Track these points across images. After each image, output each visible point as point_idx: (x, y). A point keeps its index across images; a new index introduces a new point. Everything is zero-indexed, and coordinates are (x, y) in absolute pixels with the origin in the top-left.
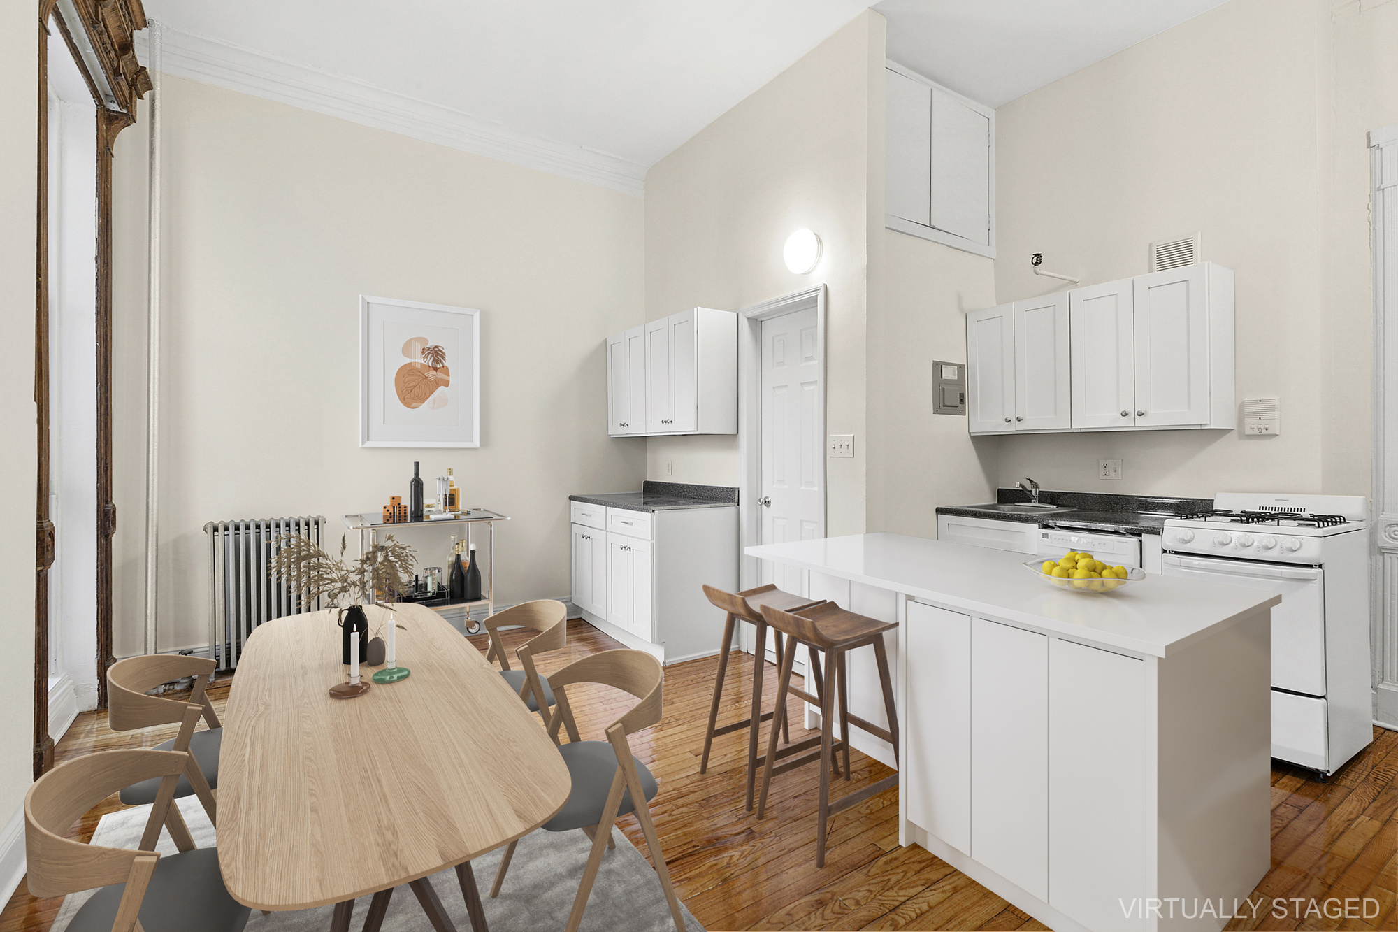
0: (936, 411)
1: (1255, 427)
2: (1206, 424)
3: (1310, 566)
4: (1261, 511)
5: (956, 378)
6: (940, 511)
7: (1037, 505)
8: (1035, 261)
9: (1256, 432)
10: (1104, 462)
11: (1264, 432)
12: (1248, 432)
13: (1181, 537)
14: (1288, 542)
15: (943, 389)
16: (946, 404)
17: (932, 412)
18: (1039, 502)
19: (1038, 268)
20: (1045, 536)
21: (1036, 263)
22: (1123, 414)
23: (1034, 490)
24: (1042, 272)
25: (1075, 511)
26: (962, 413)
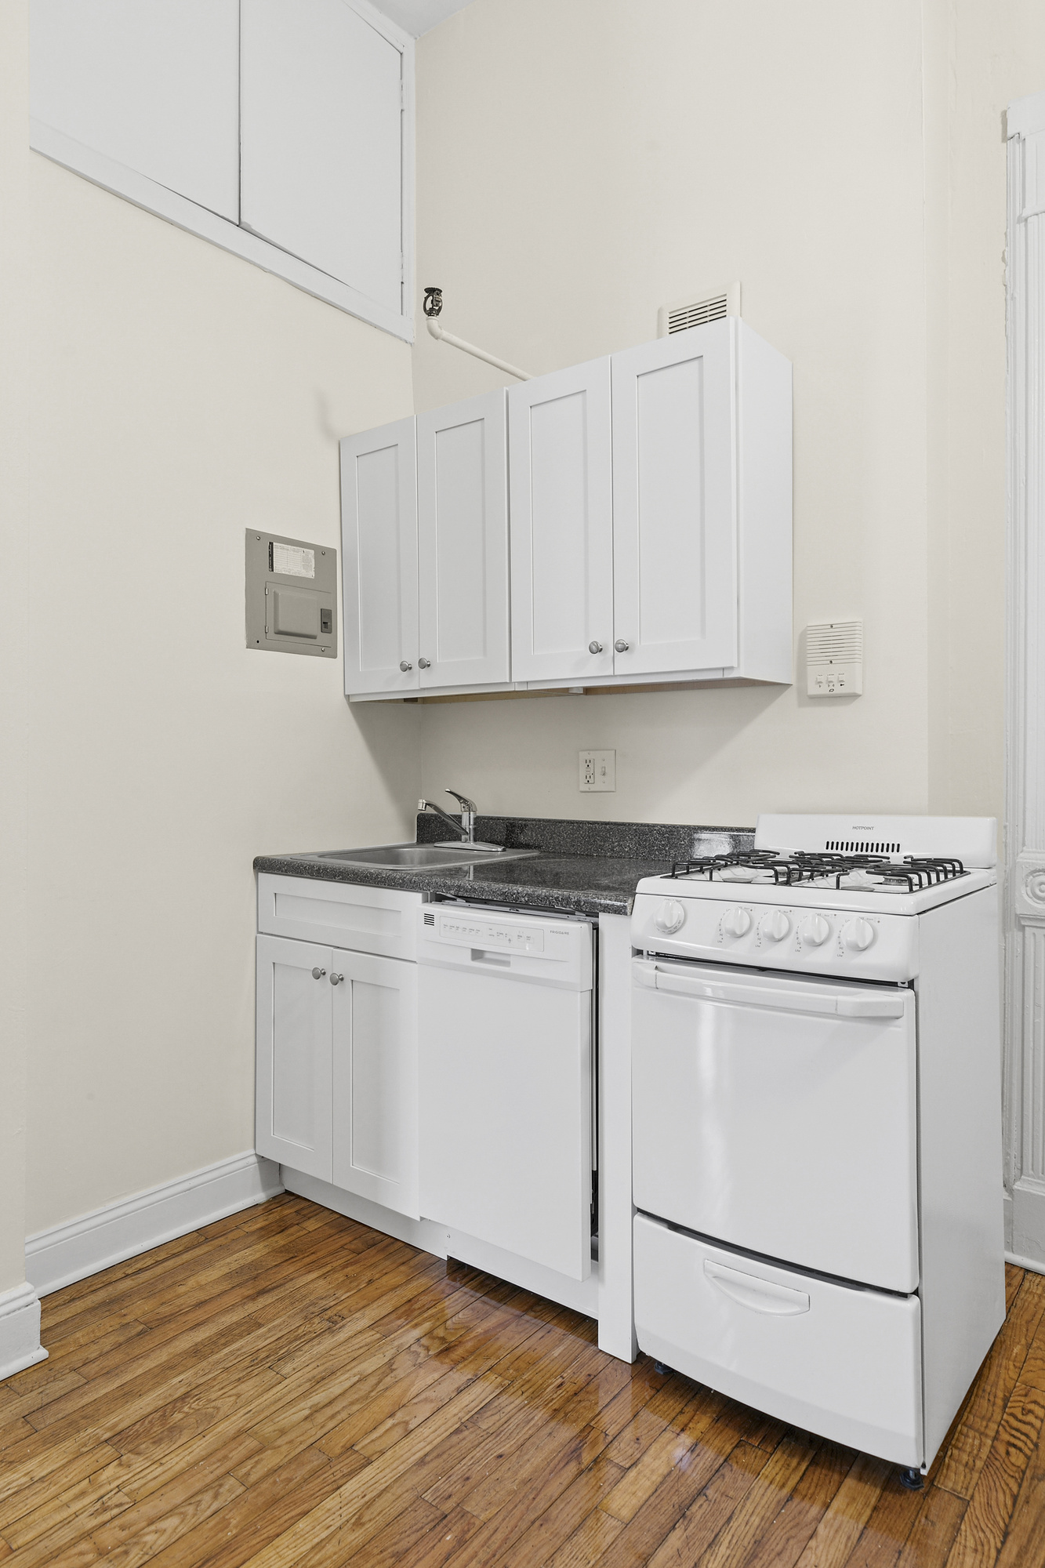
0: (254, 643)
1: (822, 679)
2: (731, 668)
3: (892, 985)
4: (829, 851)
5: (311, 574)
6: (262, 865)
7: (471, 845)
8: (429, 305)
9: (824, 690)
10: (584, 755)
11: (838, 690)
12: (813, 690)
13: (660, 919)
14: (851, 929)
15: (276, 595)
16: (282, 628)
17: (244, 643)
18: (475, 840)
19: (434, 321)
20: (429, 919)
21: (432, 309)
22: (594, 648)
23: (465, 817)
24: (445, 334)
25: (534, 858)
26: (329, 651)
